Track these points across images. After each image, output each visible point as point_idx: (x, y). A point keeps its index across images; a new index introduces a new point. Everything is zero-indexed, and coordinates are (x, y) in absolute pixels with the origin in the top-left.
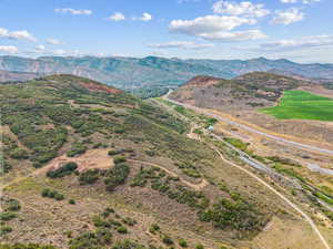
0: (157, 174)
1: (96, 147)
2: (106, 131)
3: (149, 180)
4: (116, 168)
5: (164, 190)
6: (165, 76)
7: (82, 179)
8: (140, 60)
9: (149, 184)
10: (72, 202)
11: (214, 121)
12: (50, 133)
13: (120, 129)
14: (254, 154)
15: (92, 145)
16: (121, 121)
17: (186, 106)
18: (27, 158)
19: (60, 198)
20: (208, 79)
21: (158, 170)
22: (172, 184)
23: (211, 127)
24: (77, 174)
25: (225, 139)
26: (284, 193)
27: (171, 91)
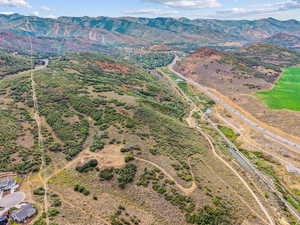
0: (158, 174)
1: (111, 143)
2: (119, 125)
3: (151, 181)
4: (127, 167)
5: (162, 192)
6: (173, 37)
7: (101, 176)
8: (150, 20)
9: (151, 185)
10: (95, 199)
11: (212, 103)
12: (76, 127)
13: (130, 124)
14: (242, 147)
15: (108, 141)
16: (131, 114)
17: (189, 81)
18: (60, 150)
19: (87, 194)
20: (212, 52)
21: (159, 171)
22: (168, 187)
23: (208, 111)
24: (98, 170)
25: (219, 127)
26: (259, 195)
27: (177, 58)
